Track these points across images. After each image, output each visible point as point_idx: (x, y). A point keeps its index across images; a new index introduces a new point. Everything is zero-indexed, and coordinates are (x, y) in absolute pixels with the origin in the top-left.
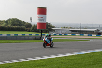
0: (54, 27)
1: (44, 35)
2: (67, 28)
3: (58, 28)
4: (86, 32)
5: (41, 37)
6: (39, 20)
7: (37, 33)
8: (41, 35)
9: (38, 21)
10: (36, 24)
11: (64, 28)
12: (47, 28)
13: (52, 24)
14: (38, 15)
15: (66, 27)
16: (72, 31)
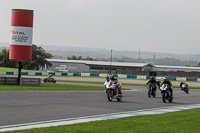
0: (50, 56)
1: (27, 74)
2: (80, 58)
3: (60, 58)
4: (124, 70)
5: (18, 79)
6: (14, 38)
7: (10, 70)
8: (20, 74)
9: (12, 42)
10: (8, 47)
11: (74, 58)
12: (35, 58)
13: (47, 50)
14: (12, 28)
15: (77, 56)
16: (93, 67)
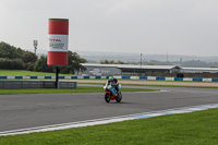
0: (84, 61)
1: (63, 78)
2: (112, 63)
3: (94, 62)
4: (153, 72)
5: (56, 83)
6: (52, 45)
7: (48, 75)
8: (57, 78)
9: (49, 49)
10: (46, 54)
11: (107, 63)
12: (70, 63)
13: (81, 55)
14: (50, 36)
15: (109, 60)
16: (124, 70)
